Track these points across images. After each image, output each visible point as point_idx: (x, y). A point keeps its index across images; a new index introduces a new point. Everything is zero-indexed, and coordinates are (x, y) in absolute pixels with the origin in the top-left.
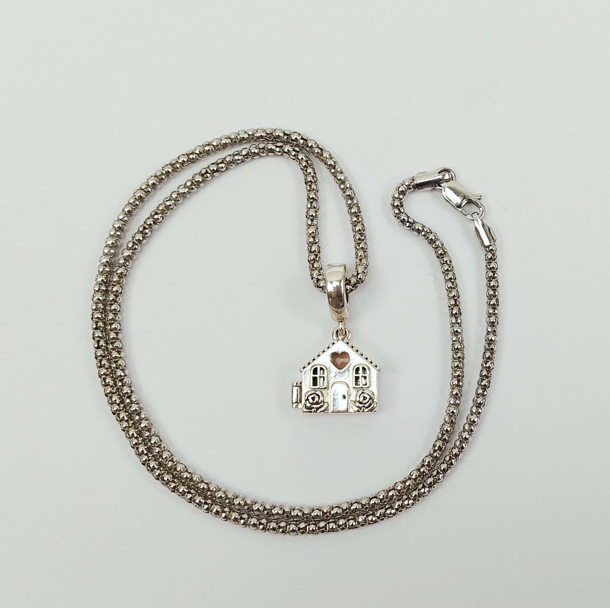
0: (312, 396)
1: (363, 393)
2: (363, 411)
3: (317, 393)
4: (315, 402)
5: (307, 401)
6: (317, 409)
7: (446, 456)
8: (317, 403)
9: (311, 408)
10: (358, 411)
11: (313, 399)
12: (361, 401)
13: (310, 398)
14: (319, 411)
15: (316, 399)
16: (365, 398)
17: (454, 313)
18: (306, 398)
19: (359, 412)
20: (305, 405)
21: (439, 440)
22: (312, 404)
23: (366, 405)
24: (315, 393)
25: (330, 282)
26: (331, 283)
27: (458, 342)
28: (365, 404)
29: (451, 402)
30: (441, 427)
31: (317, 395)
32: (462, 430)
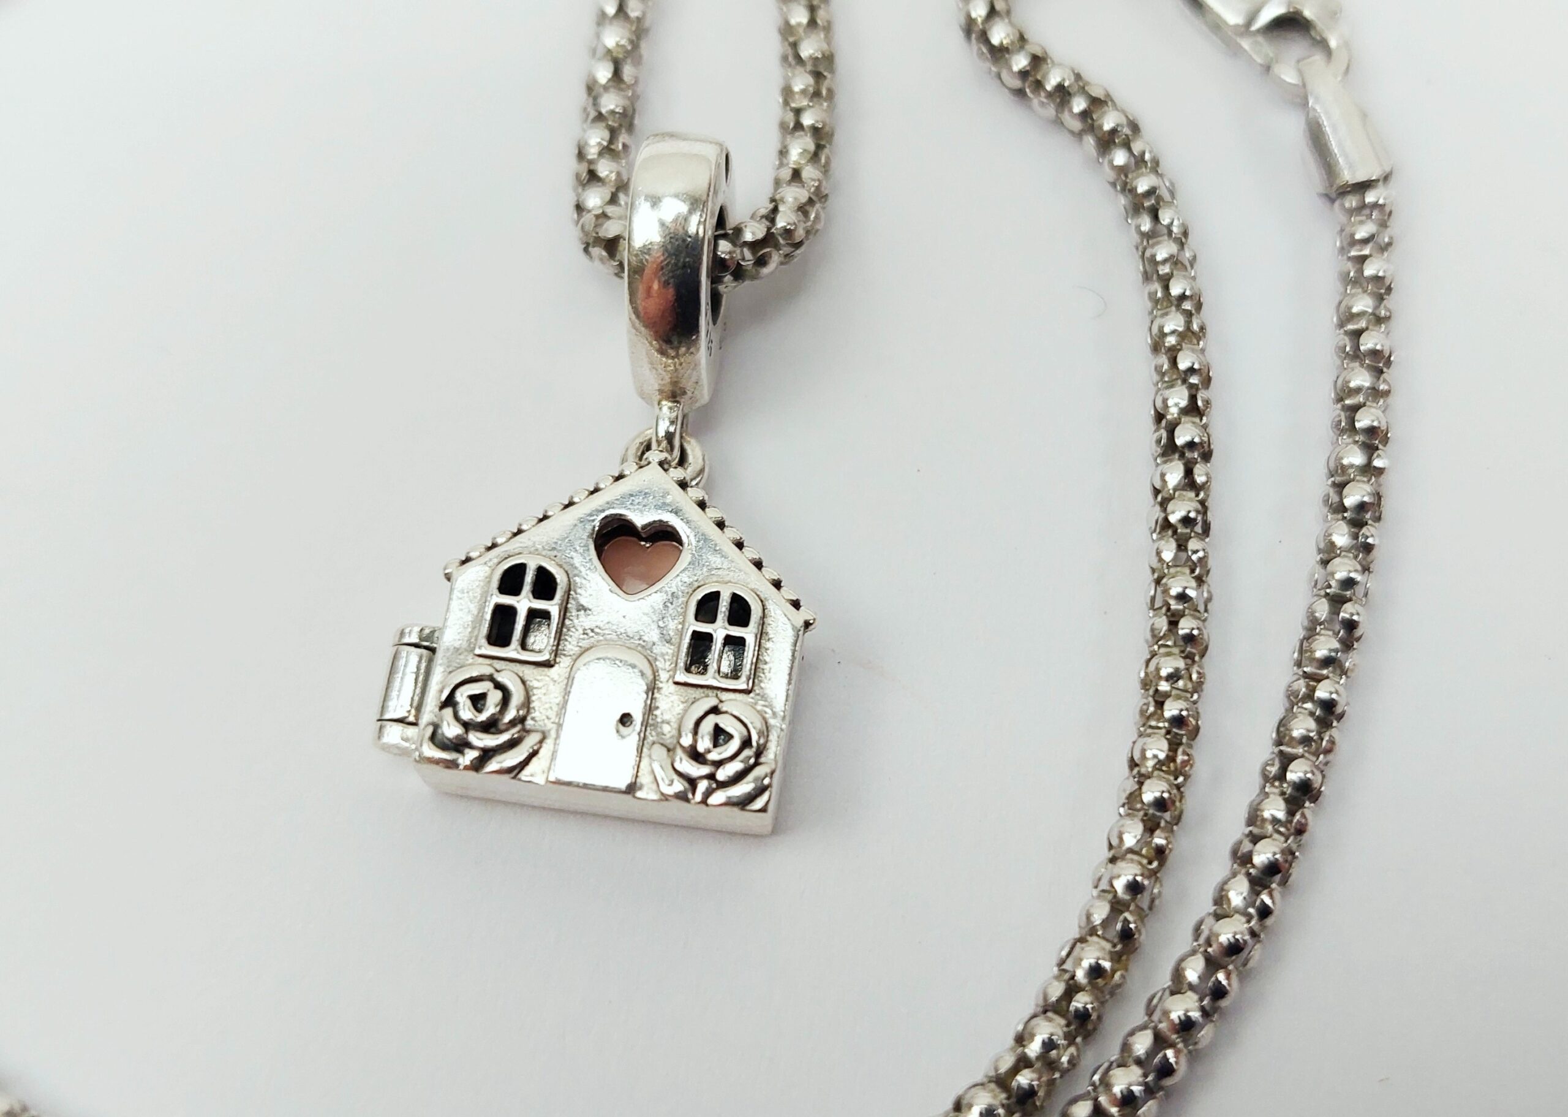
0: (476, 689)
1: (715, 710)
2: (704, 801)
3: (500, 678)
4: (483, 717)
5: (448, 711)
6: (487, 754)
7: (1074, 1101)
8: (490, 726)
9: (460, 745)
10: (682, 797)
11: (478, 701)
12: (701, 748)
13: (462, 696)
14: (493, 765)
15: (491, 708)
16: (720, 735)
17: (1180, 441)
18: (444, 697)
19: (687, 800)
20: (436, 727)
21: (1050, 1014)
22: (467, 726)
23: (722, 774)
24: (491, 678)
25: (647, 198)
26: (655, 201)
27: (1187, 571)
28: (719, 764)
29: (1126, 837)
30: (1064, 953)
31: (499, 686)
32: (1166, 982)
